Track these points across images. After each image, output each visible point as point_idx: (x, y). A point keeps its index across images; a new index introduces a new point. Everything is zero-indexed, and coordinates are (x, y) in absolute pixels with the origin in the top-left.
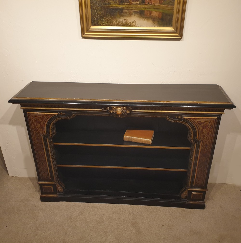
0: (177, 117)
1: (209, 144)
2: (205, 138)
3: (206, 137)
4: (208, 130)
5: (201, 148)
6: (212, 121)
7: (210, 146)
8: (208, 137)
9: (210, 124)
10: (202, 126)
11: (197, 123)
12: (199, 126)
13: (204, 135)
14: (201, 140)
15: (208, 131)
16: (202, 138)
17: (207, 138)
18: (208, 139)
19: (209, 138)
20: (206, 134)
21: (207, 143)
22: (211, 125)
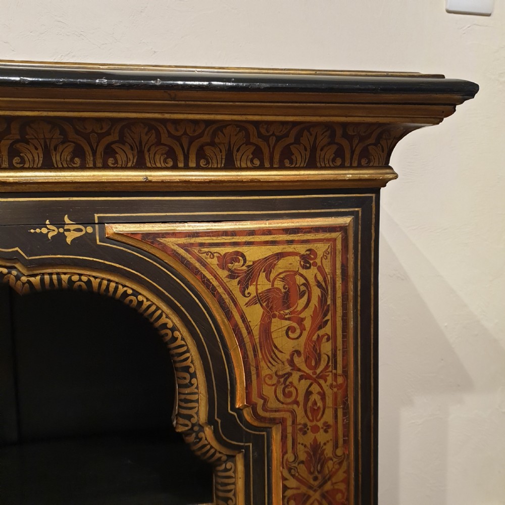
0: (50, 231)
1: (336, 446)
2: (301, 399)
3: (305, 384)
4: (308, 324)
5: (285, 488)
6: (321, 249)
7: (340, 463)
8: (315, 388)
9: (311, 274)
10: (259, 299)
11: (223, 274)
12: (242, 301)
13: (290, 374)
14: (273, 421)
15: (305, 334)
16: (273, 404)
17: (315, 397)
18: (320, 404)
19: (323, 396)
20: (296, 360)
21: (322, 437)
22: (319, 285)
